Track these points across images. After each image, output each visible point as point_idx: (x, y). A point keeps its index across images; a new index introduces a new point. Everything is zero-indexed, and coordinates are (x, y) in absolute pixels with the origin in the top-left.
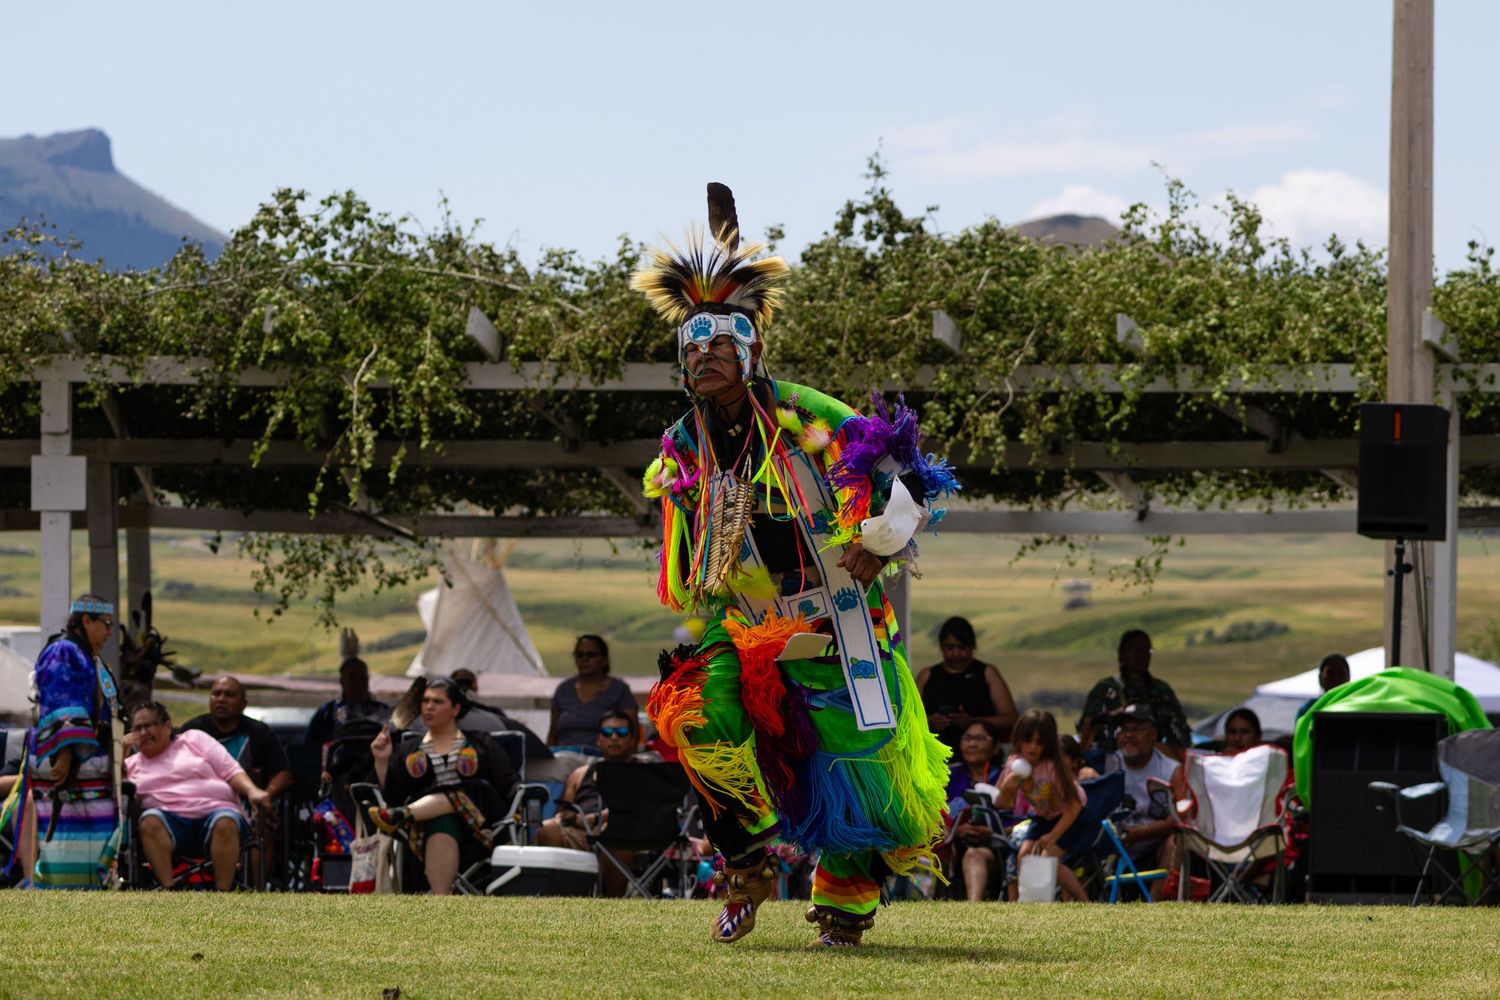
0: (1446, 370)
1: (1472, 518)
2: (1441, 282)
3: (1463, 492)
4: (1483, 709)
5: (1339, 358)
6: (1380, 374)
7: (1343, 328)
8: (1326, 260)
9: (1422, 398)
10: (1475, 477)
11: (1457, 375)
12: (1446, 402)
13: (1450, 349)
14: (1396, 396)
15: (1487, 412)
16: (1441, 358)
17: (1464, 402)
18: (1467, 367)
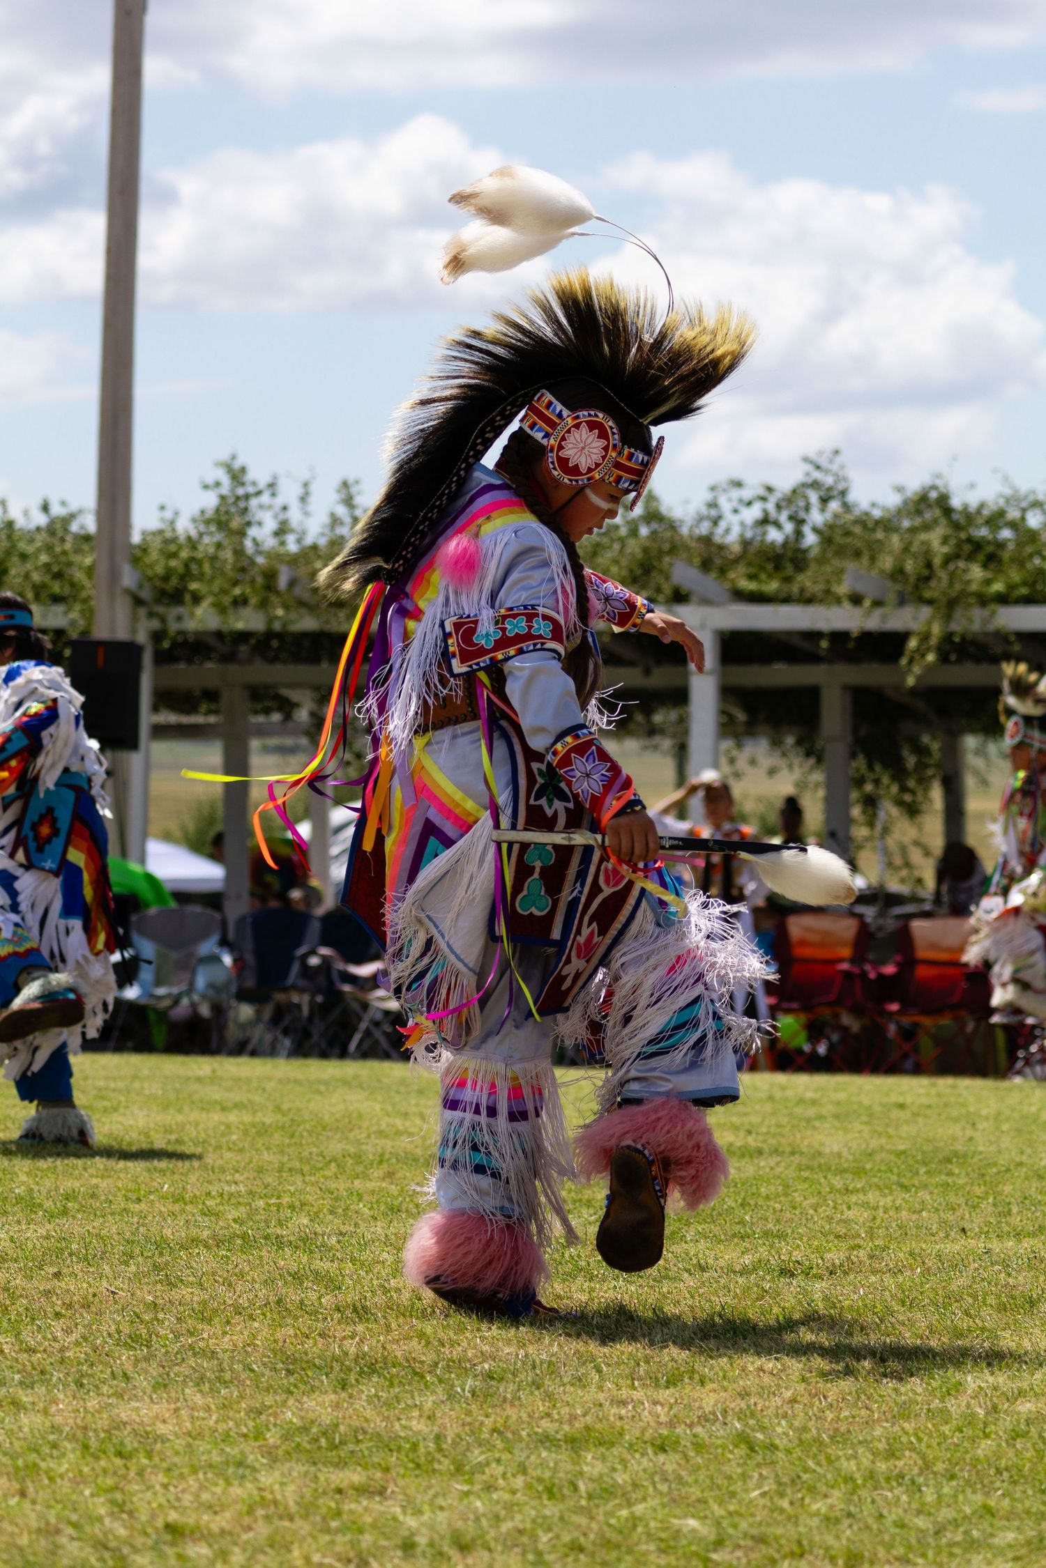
0: (142, 611)
1: (160, 732)
2: (136, 538)
3: (155, 708)
4: (168, 888)
5: (56, 599)
6: (89, 614)
7: (58, 576)
8: (41, 520)
9: (122, 634)
10: (163, 699)
11: (151, 615)
12: (142, 637)
13: (146, 594)
14: (101, 633)
15: (175, 645)
16: (138, 602)
17: (157, 636)
18: (160, 609)
